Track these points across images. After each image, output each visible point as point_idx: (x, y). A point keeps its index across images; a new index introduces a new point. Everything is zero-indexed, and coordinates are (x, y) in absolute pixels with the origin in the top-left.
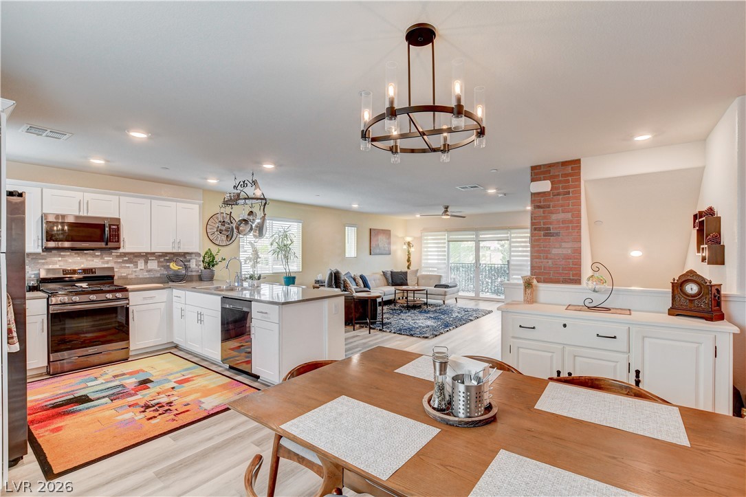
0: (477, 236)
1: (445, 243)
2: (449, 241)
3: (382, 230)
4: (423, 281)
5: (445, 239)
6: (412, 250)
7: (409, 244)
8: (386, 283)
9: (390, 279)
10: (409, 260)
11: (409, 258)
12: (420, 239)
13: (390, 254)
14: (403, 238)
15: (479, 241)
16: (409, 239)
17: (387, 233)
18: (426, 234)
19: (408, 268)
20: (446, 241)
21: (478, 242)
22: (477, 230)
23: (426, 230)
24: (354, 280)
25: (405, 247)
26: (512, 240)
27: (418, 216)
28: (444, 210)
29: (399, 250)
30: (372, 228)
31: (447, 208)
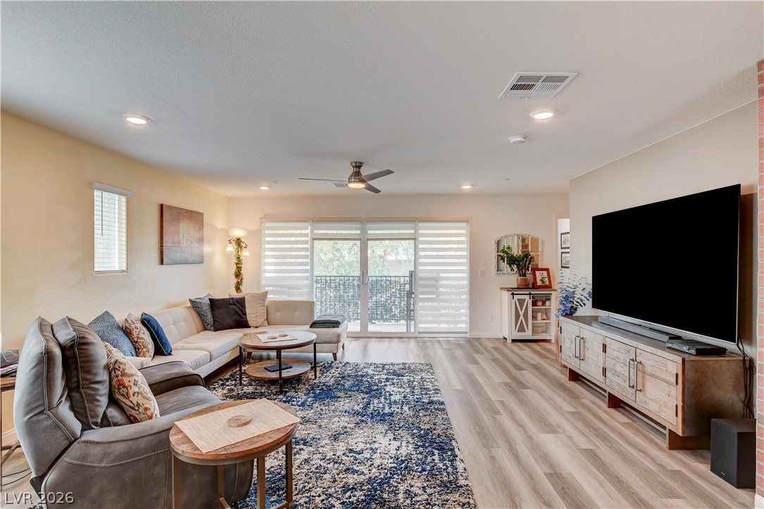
0: (364, 231)
1: (306, 242)
2: (314, 239)
3: (187, 211)
4: (279, 314)
5: (306, 235)
6: (245, 254)
7: (238, 242)
8: (199, 326)
9: (210, 316)
10: (238, 275)
11: (239, 269)
12: (257, 234)
13: (202, 262)
14: (226, 232)
15: (368, 239)
16: (238, 233)
17: (195, 217)
18: (268, 225)
19: (238, 289)
20: (308, 239)
21: (364, 242)
22: (364, 220)
23: (268, 218)
24: (127, 332)
25: (231, 248)
26: (421, 239)
27: (264, 188)
28: (351, 170)
29: (218, 254)
30: (165, 203)
31: (358, 166)
